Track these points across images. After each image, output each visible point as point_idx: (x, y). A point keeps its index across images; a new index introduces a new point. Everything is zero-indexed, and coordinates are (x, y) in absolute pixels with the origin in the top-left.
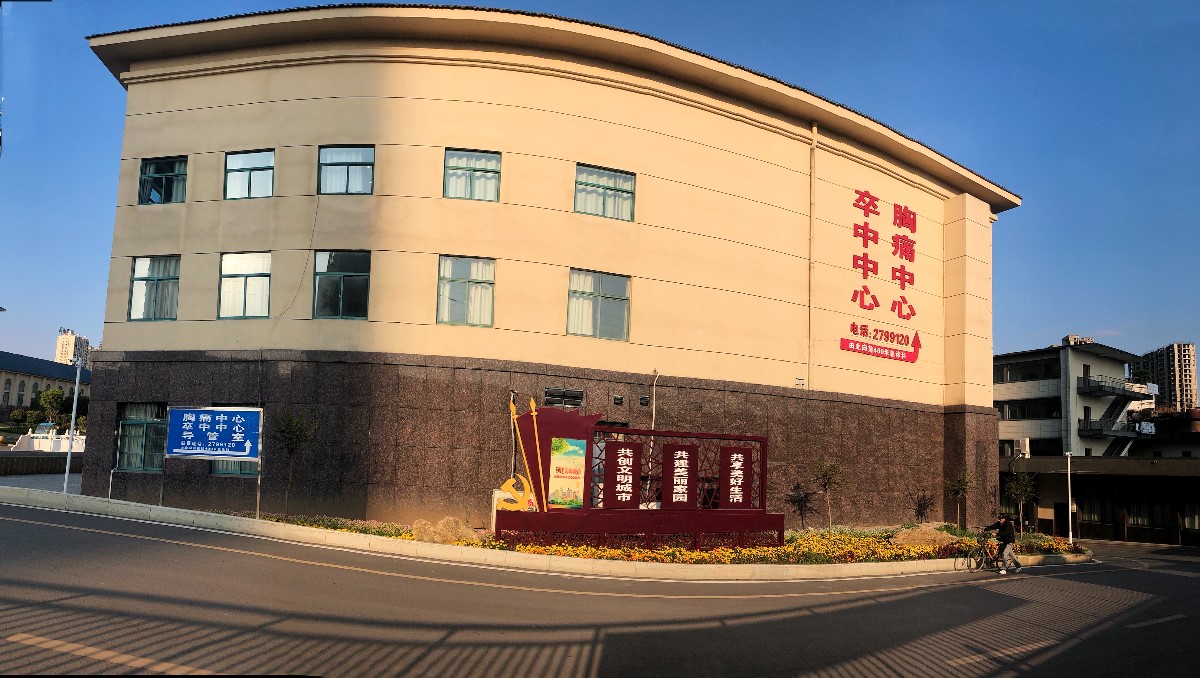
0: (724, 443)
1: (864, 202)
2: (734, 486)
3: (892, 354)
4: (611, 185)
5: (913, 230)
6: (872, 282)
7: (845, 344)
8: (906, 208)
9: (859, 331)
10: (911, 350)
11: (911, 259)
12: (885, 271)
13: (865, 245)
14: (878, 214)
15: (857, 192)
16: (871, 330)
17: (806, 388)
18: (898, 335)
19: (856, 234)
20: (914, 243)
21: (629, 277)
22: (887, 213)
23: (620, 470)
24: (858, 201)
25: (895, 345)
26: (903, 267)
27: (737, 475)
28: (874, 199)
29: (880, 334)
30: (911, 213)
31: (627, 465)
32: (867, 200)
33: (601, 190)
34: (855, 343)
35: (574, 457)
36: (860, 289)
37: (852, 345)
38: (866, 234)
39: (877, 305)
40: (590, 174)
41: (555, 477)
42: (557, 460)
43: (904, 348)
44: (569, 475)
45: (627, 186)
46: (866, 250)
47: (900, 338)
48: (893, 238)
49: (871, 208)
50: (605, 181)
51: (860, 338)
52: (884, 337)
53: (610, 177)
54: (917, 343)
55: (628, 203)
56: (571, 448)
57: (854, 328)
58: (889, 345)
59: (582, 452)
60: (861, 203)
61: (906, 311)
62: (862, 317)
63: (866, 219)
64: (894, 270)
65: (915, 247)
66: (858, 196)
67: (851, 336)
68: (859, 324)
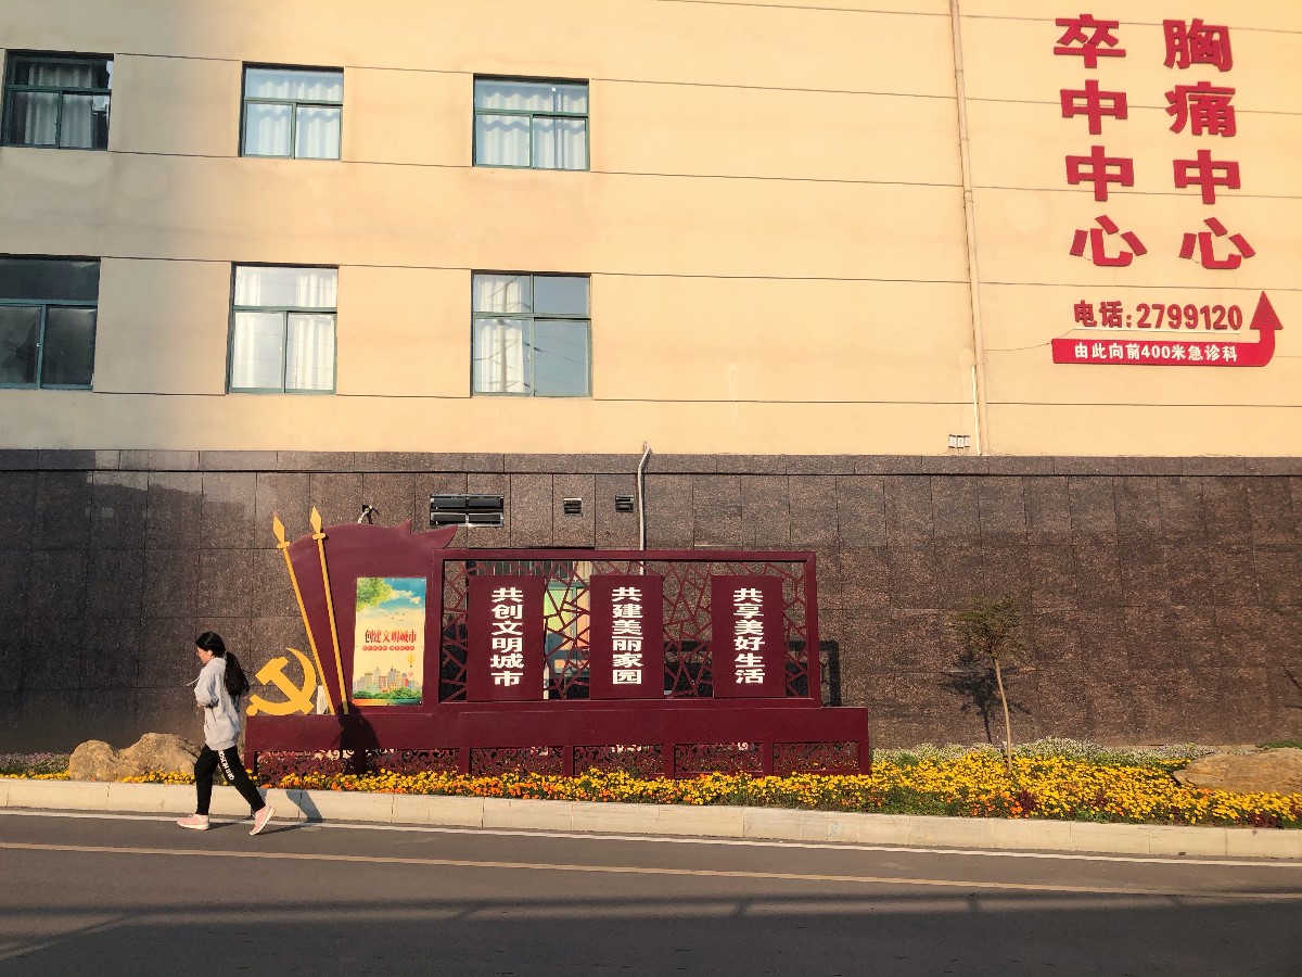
0: (718, 569)
1: (1082, 38)
2: (745, 652)
3: (1195, 353)
4: (548, 107)
5: (1226, 65)
6: (1121, 205)
7: (1063, 351)
8: (1197, 23)
9: (1098, 317)
10: (1254, 337)
11: (1229, 129)
12: (1153, 172)
13: (1095, 128)
14: (1121, 53)
15: (1060, 22)
16: (1129, 309)
17: (975, 451)
18: (1205, 310)
19: (1069, 111)
20: (1232, 91)
21: (586, 275)
22: (1144, 45)
23: (499, 629)
24: (1065, 40)
25: (1201, 333)
26: (1204, 155)
27: (749, 628)
28: (1104, 28)
29: (1154, 314)
30: (1211, 30)
31: (512, 619)
32: (1089, 32)
33: (527, 121)
34: (1089, 344)
35: (402, 610)
36: (1089, 224)
37: (1081, 351)
38: (1093, 105)
39: (1140, 249)
40: (508, 93)
41: (365, 649)
42: (366, 619)
43: (1228, 335)
44: (393, 643)
45: (577, 107)
46: (1097, 140)
47: (1214, 317)
48: (1169, 95)
49: (1103, 45)
50: (534, 103)
51: (1102, 332)
52: (1166, 319)
53: (545, 94)
54: (1266, 319)
55: (579, 138)
56: (394, 595)
57: (1083, 313)
58: (1183, 334)
59: (417, 600)
60: (1075, 44)
61: (1223, 249)
62: (1099, 285)
63: (1091, 74)
64: (1180, 166)
65: (1235, 102)
66: (1064, 30)
67: (1079, 331)
68: (1095, 300)
